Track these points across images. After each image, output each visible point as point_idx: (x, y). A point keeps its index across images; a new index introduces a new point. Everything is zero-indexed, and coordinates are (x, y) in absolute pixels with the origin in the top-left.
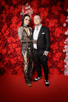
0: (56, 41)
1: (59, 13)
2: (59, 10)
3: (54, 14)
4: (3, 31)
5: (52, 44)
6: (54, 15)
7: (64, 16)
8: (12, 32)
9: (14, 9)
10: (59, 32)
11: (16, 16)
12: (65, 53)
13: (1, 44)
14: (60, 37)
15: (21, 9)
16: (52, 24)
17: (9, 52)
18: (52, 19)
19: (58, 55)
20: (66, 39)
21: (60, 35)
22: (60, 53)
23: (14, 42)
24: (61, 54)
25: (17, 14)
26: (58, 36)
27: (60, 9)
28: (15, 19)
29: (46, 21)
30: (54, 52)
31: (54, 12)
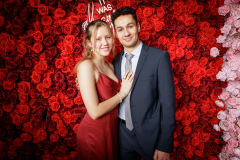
0: (190, 100)
1: (196, 20)
2: (195, 11)
3: (182, 23)
4: (35, 78)
5: (178, 107)
6: (182, 27)
7: (211, 26)
8: (61, 81)
9: (67, 16)
10: (199, 73)
11: (72, 34)
12: (221, 132)
13: (30, 113)
14: (200, 87)
15: (86, 13)
16: (177, 52)
17: (54, 138)
18: (177, 37)
19: (199, 139)
20: (220, 92)
21: (202, 80)
22: (205, 135)
23: (69, 106)
24: (208, 135)
25: (75, 29)
26: (197, 85)
27: (198, 8)
28: (68, 42)
29: (159, 43)
30: (188, 130)
31: (181, 18)
